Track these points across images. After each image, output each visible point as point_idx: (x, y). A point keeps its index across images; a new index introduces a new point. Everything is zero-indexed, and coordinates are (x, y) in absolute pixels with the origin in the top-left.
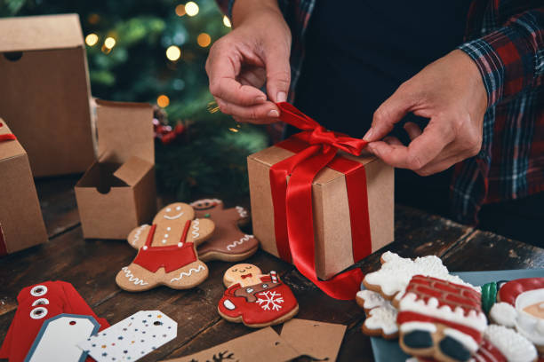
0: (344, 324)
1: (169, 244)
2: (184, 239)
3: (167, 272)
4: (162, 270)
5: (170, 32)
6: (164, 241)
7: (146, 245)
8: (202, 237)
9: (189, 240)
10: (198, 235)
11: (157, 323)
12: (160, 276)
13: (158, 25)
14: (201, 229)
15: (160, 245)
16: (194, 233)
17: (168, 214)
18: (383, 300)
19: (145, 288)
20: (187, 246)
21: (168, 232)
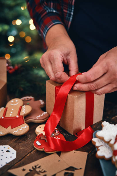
0: (86, 152)
1: (13, 116)
2: (19, 114)
3: (12, 128)
4: (10, 128)
5: (10, 30)
6: (11, 115)
7: (3, 116)
8: (26, 113)
9: (21, 114)
10: (25, 112)
11: (8, 151)
12: (9, 130)
13: (6, 27)
14: (26, 110)
15: (9, 116)
16: (23, 111)
17: (13, 103)
18: (104, 143)
19: (2, 135)
20: (20, 117)
21: (12, 111)
